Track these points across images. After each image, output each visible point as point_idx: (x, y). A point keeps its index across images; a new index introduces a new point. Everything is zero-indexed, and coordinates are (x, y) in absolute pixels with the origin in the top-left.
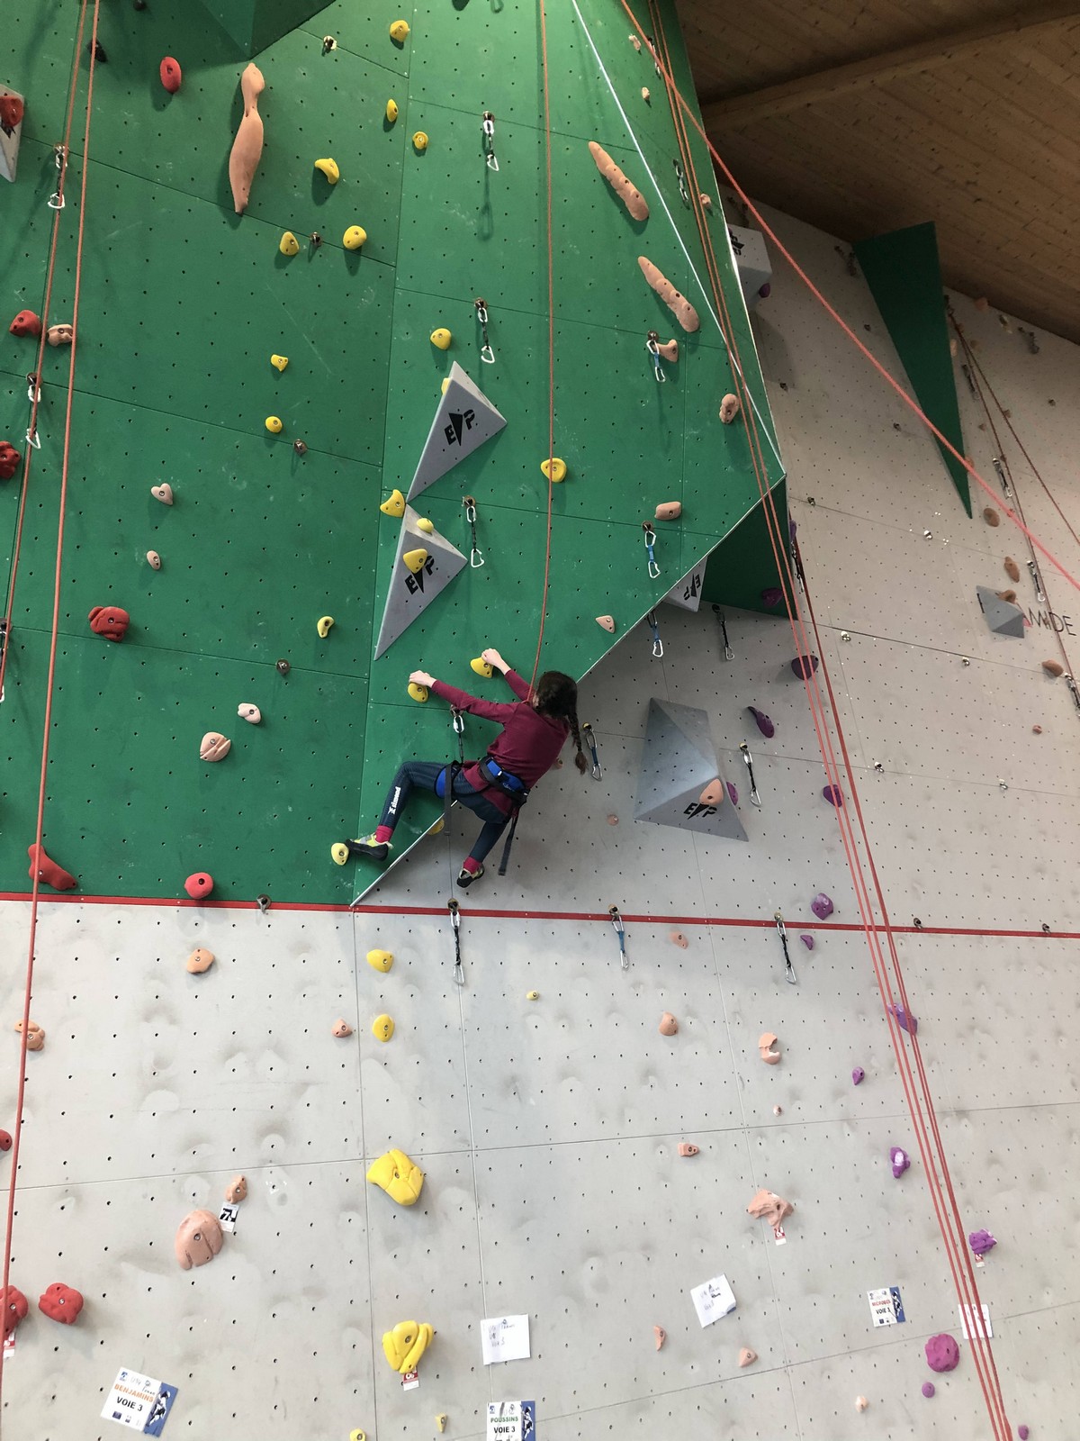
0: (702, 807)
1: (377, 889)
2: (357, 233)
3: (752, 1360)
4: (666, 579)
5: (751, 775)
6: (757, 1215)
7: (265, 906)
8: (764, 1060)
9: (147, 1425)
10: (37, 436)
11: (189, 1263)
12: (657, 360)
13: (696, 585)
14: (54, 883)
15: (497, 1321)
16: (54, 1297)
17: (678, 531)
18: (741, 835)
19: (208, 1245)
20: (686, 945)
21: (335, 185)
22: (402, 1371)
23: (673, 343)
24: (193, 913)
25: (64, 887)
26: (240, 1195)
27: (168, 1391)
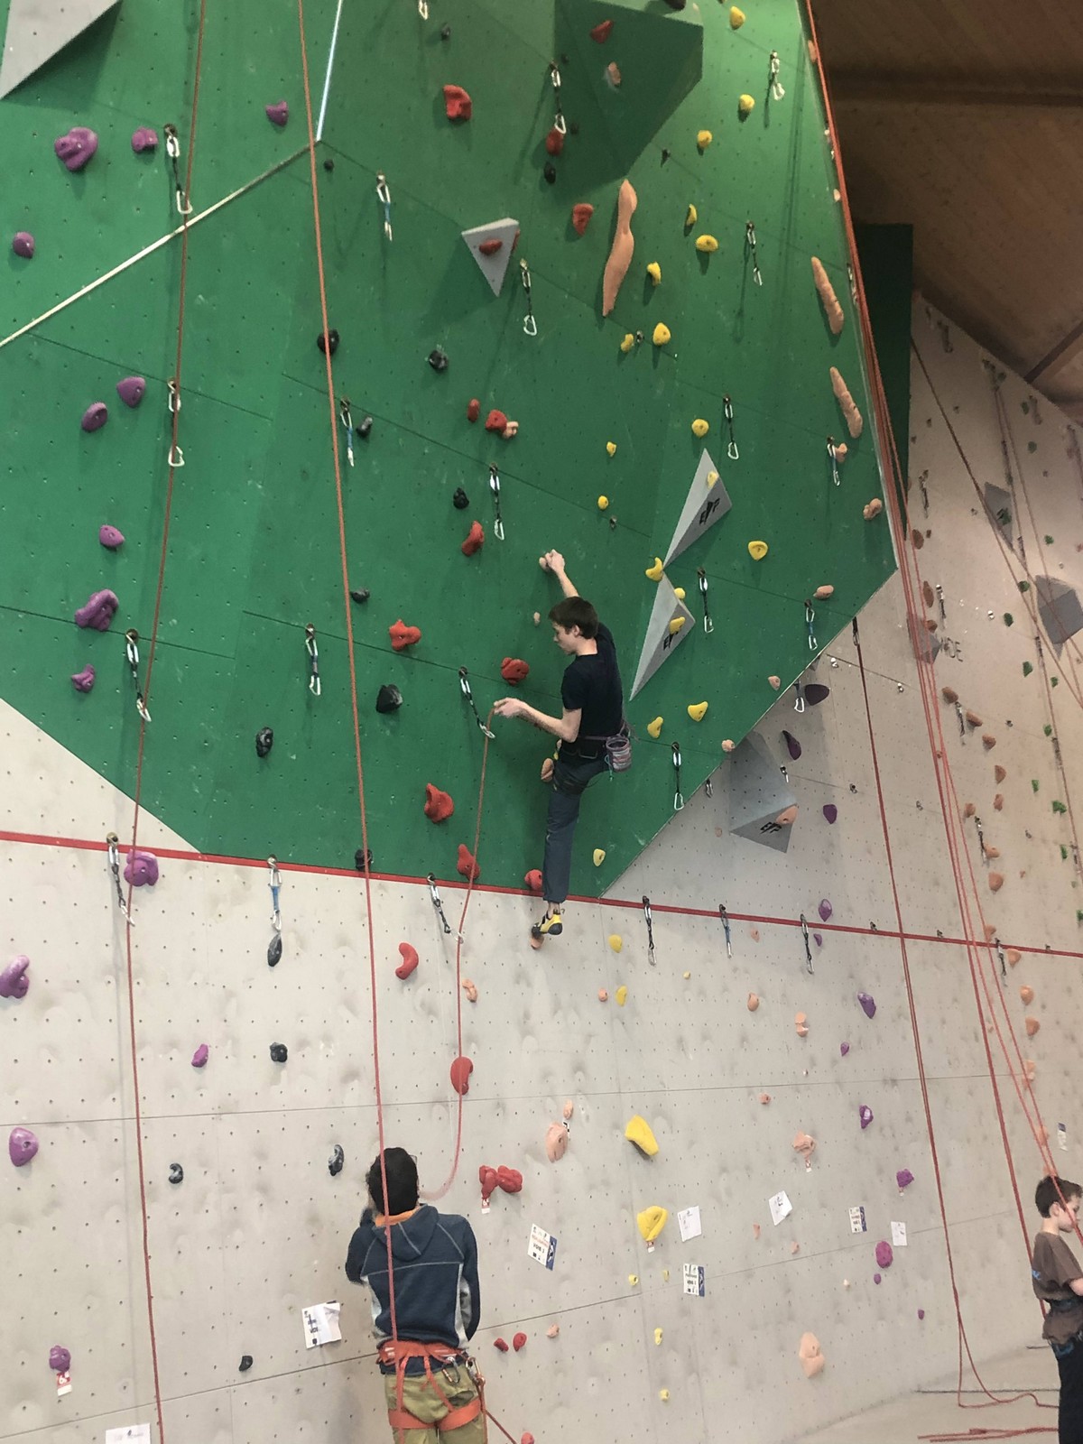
0: (775, 825)
1: (608, 886)
2: (665, 333)
3: (797, 1250)
6: (797, 1150)
8: (798, 1033)
9: (547, 1262)
11: (554, 1159)
12: (834, 464)
14: (471, 874)
15: (685, 1212)
18: (784, 848)
19: (562, 1147)
20: (758, 939)
21: (656, 287)
22: (648, 1239)
23: (844, 447)
24: (529, 901)
26: (570, 1116)
27: (553, 1241)
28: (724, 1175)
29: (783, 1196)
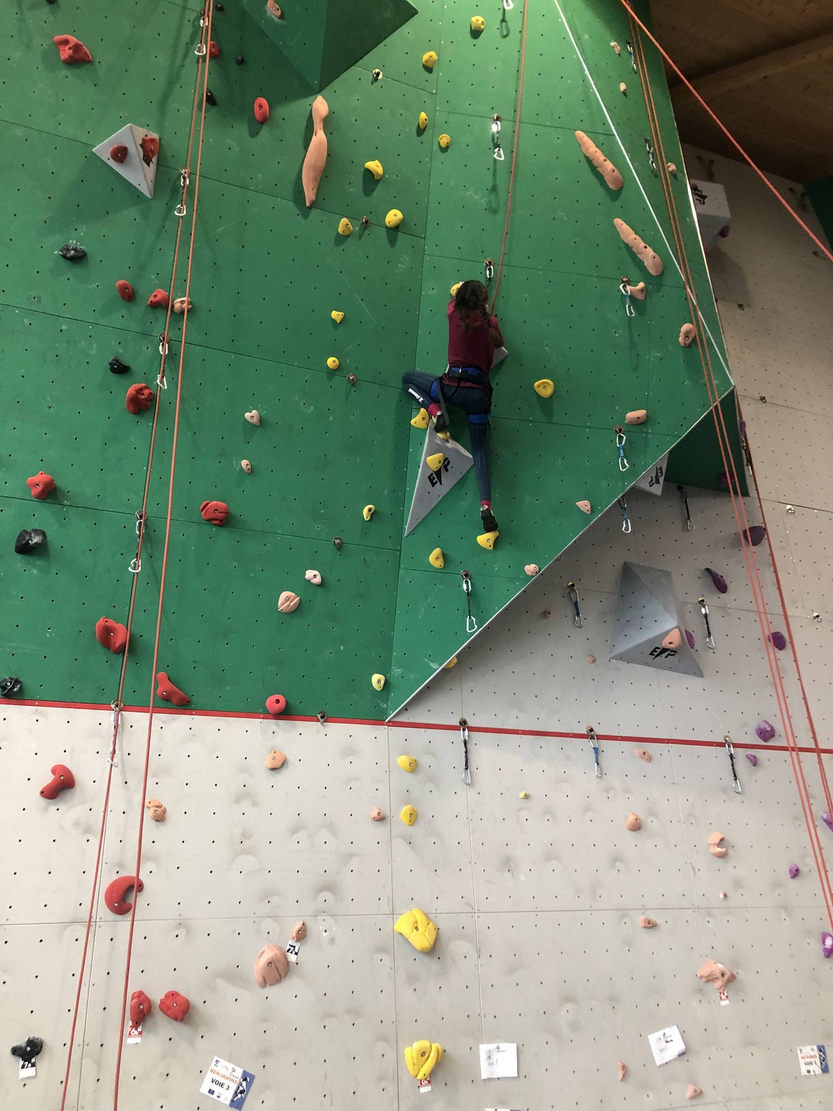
0: (664, 650)
1: (405, 709)
2: (396, 215)
3: (698, 1094)
4: (634, 471)
5: (707, 623)
6: (704, 980)
7: (323, 720)
8: (711, 853)
9: (232, 1101)
10: (165, 379)
11: (265, 983)
12: (628, 300)
13: (659, 475)
14: (175, 700)
15: (492, 1046)
16: (169, 1002)
17: (643, 432)
18: (698, 672)
19: (278, 971)
20: (650, 759)
21: (379, 180)
22: (419, 1077)
23: (641, 285)
24: (272, 724)
25: (179, 703)
26: (302, 935)
27: (246, 1077)
28: (568, 1006)
29: (673, 1032)
